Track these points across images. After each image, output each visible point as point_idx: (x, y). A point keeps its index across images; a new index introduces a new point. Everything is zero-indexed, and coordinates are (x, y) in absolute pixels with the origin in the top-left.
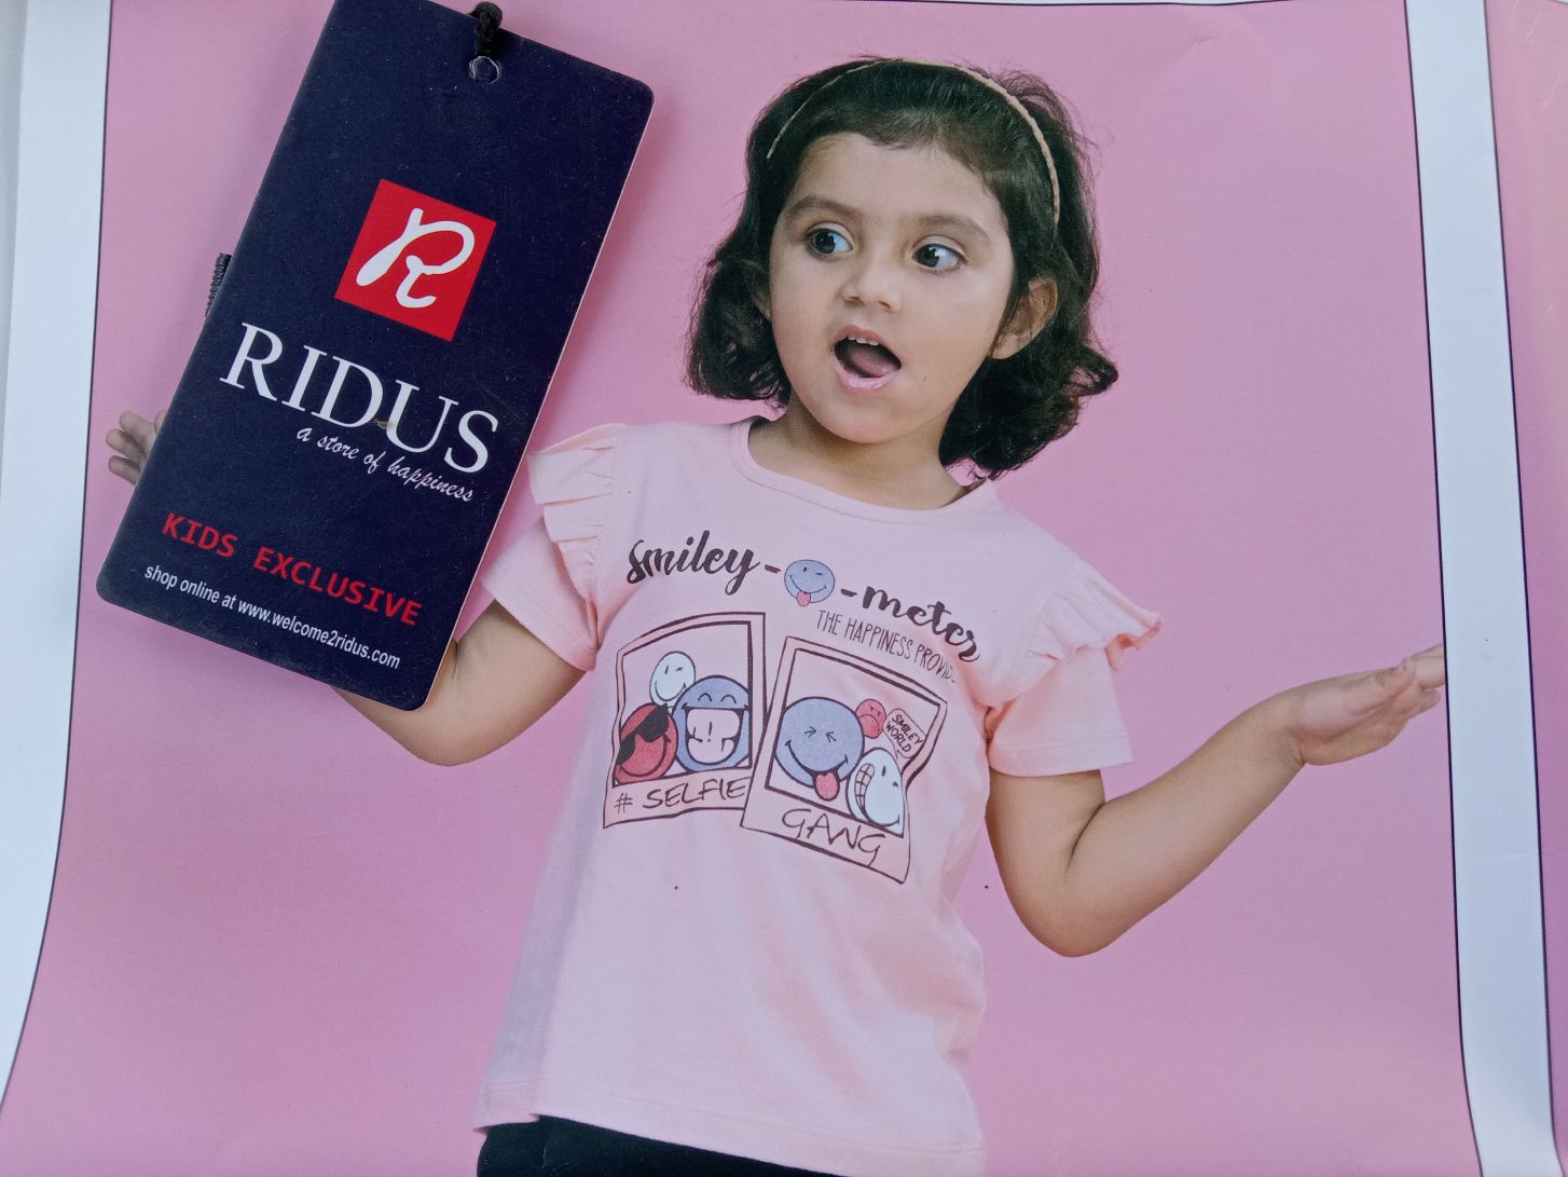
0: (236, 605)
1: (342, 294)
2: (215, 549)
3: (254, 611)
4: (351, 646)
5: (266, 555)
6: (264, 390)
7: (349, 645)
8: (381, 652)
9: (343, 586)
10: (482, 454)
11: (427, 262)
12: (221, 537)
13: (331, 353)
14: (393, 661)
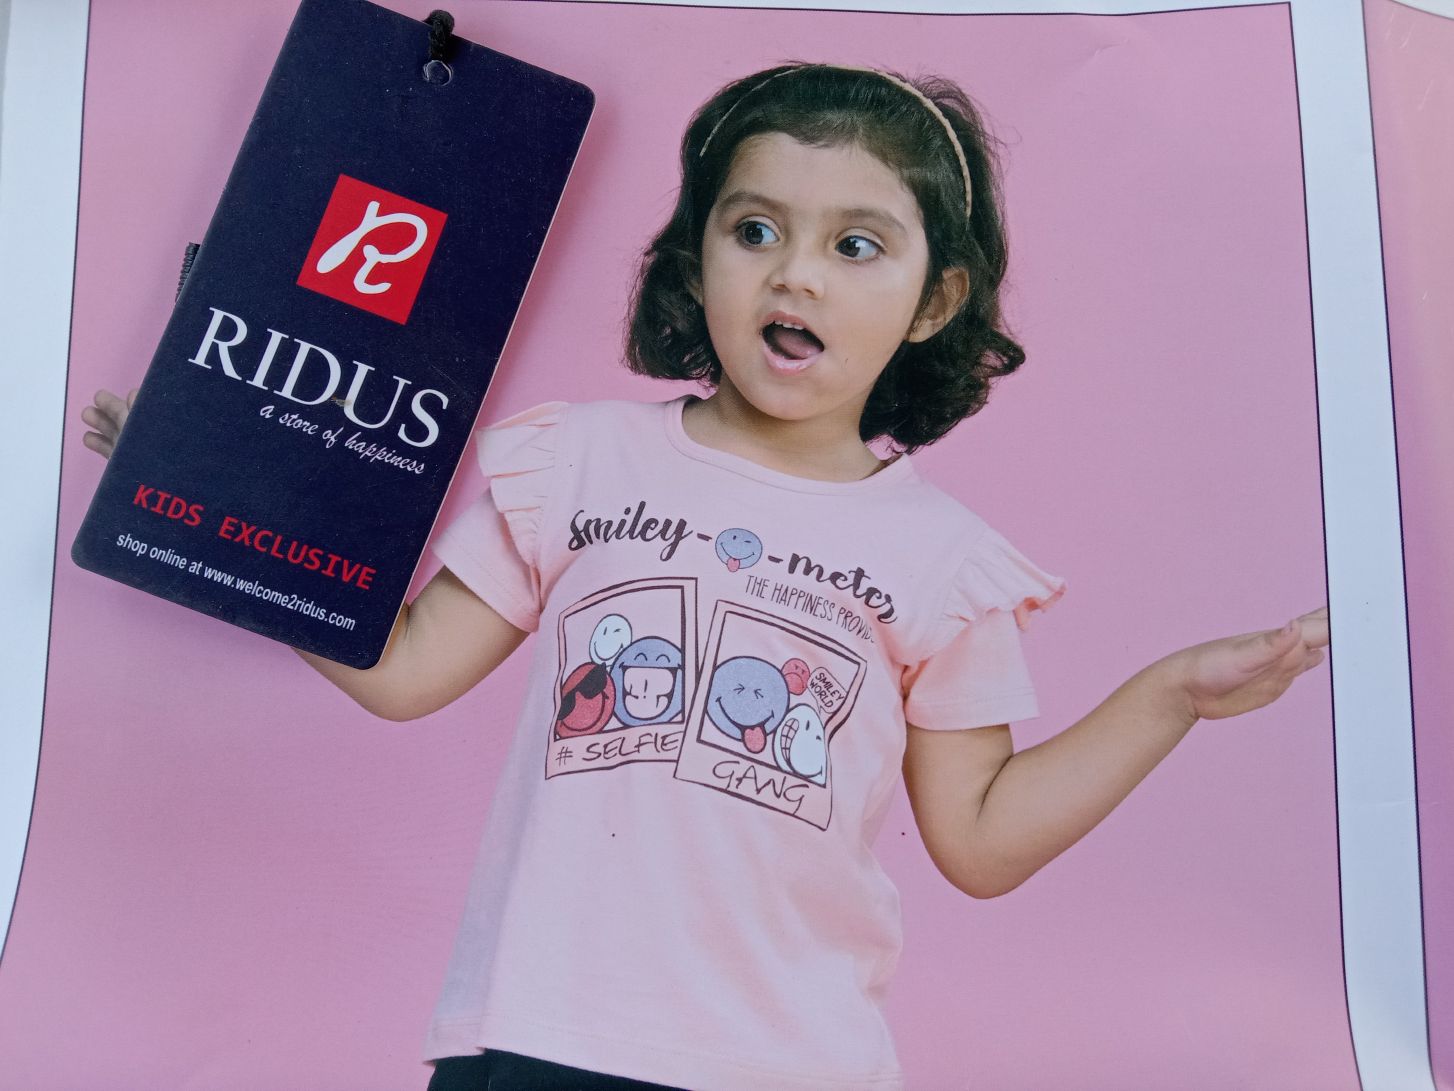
0: (202, 571)
1: (303, 282)
2: (183, 518)
3: (218, 576)
4: (309, 609)
5: (230, 524)
6: (229, 370)
7: (308, 607)
8: (338, 615)
9: (302, 554)
10: (434, 429)
11: (383, 251)
12: (188, 509)
13: (293, 335)
14: (349, 623)
